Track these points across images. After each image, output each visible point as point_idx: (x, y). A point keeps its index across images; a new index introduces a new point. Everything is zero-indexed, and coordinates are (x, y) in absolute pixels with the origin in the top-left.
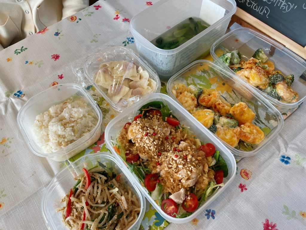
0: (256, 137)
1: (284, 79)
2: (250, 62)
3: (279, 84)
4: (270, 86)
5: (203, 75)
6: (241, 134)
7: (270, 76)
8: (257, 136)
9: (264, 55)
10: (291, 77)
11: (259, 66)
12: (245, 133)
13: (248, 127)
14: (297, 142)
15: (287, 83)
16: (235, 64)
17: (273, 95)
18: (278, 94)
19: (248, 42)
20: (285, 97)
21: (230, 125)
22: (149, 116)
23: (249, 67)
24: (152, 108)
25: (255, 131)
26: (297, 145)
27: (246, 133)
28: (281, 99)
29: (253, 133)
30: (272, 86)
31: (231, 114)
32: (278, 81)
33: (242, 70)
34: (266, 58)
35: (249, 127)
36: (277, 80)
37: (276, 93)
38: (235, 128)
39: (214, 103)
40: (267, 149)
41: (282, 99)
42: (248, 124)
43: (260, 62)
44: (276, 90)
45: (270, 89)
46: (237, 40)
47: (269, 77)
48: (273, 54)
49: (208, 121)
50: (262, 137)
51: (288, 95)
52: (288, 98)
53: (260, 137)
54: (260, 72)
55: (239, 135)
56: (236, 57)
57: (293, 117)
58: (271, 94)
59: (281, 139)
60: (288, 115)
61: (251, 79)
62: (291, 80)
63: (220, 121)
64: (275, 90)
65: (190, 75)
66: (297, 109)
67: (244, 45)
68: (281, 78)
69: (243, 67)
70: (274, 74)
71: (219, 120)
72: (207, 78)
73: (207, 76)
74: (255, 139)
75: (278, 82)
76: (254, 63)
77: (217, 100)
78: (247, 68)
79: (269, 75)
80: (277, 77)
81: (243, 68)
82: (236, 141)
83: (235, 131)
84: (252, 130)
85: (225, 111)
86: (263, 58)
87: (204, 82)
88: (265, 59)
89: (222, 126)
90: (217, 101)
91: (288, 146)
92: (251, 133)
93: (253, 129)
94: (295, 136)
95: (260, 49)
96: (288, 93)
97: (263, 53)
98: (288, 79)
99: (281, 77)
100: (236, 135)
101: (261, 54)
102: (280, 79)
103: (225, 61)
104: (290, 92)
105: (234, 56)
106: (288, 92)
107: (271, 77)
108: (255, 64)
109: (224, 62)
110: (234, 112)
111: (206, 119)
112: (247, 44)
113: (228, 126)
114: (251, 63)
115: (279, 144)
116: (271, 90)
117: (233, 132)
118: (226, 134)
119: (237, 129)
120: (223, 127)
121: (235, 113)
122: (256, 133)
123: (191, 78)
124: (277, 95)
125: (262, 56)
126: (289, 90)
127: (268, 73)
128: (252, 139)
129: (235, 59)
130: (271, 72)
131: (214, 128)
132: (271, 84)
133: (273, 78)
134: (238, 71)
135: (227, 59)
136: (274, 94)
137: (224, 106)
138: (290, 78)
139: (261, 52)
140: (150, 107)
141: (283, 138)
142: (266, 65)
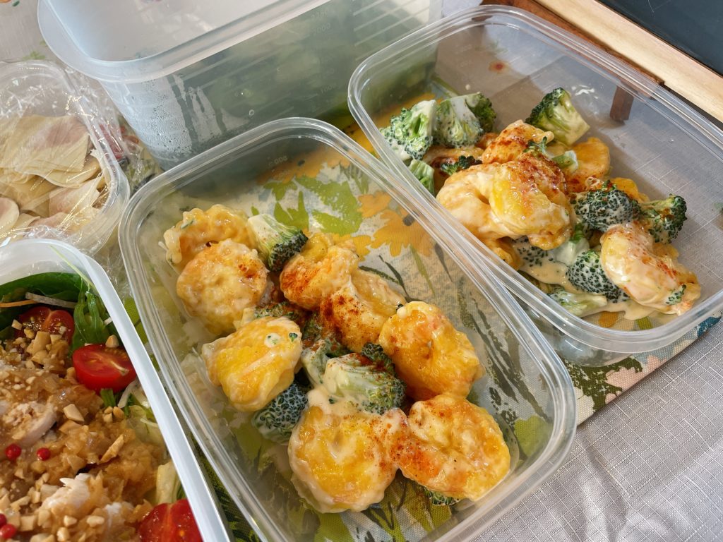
0: (465, 467)
1: (636, 214)
2: (508, 138)
3: (611, 232)
4: (574, 238)
5: (341, 183)
6: (400, 447)
7: (579, 196)
8: (476, 464)
9: (574, 114)
10: (672, 205)
11: (540, 156)
12: (420, 442)
13: (442, 415)
14: (672, 504)
15: (651, 231)
16: (458, 147)
17: (587, 276)
18: (605, 273)
19: (538, 73)
20: (633, 291)
21: (362, 398)
22: (20, 333)
23: (500, 156)
24: (37, 298)
25: (467, 439)
26: (669, 523)
27: (425, 443)
28: (622, 297)
29: (458, 450)
30: (583, 241)
31: (381, 349)
32: (608, 219)
33: (472, 167)
34: (580, 126)
35: (444, 415)
36: (604, 213)
37: (598, 270)
38: (382, 413)
39: (324, 294)
40: (522, 526)
41: (625, 295)
42: (445, 400)
43: (545, 138)
44: (600, 260)
45: (577, 251)
46: (499, 67)
47: (573, 202)
48: (627, 118)
49: (261, 376)
50: (497, 470)
51: (647, 281)
52: (651, 296)
53: (489, 468)
54: (532, 178)
55: (393, 450)
56: (462, 118)
57: (672, 380)
58: (580, 273)
59: (598, 481)
60: (646, 370)
61: (492, 203)
62: (670, 217)
63: (325, 378)
64: (593, 257)
65: (297, 180)
66: (693, 344)
67: (522, 81)
68: (622, 208)
69: (480, 158)
70: (592, 191)
71: (323, 371)
72: (356, 192)
73: (355, 186)
74: (460, 477)
75: (613, 226)
76: (522, 143)
77: (337, 282)
78: (495, 160)
79: (578, 192)
80: (605, 203)
81: (479, 162)
82: (375, 479)
83: (377, 430)
84: (456, 434)
85: (359, 334)
86: (568, 128)
87: (338, 208)
88: (577, 132)
89: (331, 401)
90: (339, 289)
91: (625, 520)
92: (450, 446)
93: (461, 429)
94: (666, 471)
95: (559, 91)
96: (650, 274)
97: (568, 104)
98: (657, 213)
99: (623, 202)
100: (382, 450)
101: (558, 111)
102: (616, 213)
103: (411, 132)
104: (657, 273)
105: (452, 114)
106: (646, 268)
107: (581, 201)
108: (527, 146)
109: (408, 134)
110: (393, 339)
111: (256, 365)
112: (533, 79)
113: (355, 402)
114: (509, 143)
115: (585, 504)
116: (580, 255)
117: (370, 432)
118: (338, 440)
119: (389, 421)
120: (335, 405)
121: (398, 345)
122: (471, 448)
123: (295, 189)
124: (601, 279)
125: (566, 118)
126: (654, 262)
127: (577, 186)
128: (449, 478)
129: (456, 126)
130: (586, 183)
131: (285, 407)
132: (580, 232)
133: (587, 206)
134: (457, 171)
135: (419, 122)
136: (590, 273)
137: (357, 312)
138: (667, 210)
139: (560, 102)
140: (29, 295)
141: (607, 479)
142: (571, 155)
